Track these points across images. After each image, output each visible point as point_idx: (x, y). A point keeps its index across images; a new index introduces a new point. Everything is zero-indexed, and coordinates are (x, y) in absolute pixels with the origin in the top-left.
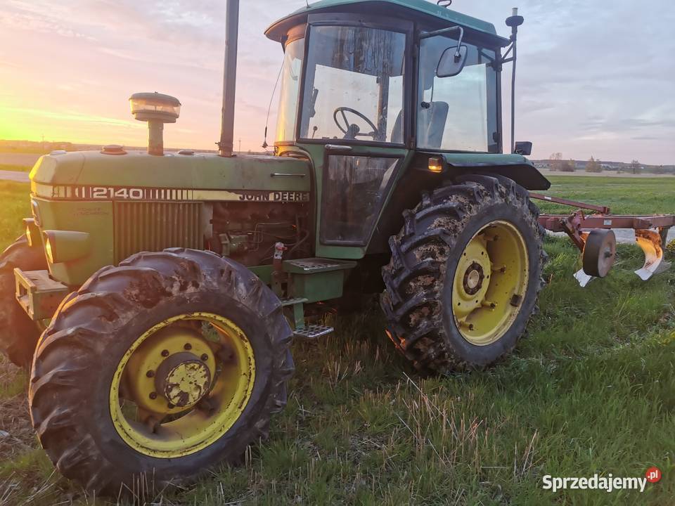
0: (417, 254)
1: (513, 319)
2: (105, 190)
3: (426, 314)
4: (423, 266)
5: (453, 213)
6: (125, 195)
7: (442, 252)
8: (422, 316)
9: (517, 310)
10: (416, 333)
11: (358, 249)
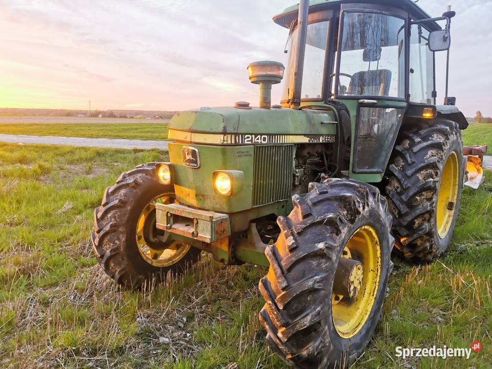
0: (420, 176)
1: (451, 219)
2: (250, 136)
3: (427, 219)
4: (428, 185)
5: (439, 146)
6: (259, 141)
7: (437, 174)
8: (424, 220)
9: (453, 212)
10: (420, 232)
11: (379, 175)
